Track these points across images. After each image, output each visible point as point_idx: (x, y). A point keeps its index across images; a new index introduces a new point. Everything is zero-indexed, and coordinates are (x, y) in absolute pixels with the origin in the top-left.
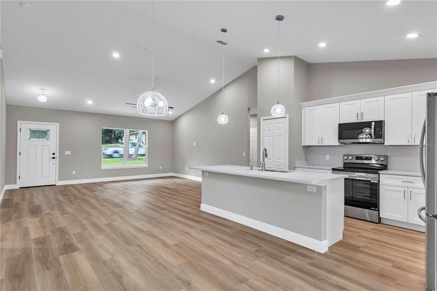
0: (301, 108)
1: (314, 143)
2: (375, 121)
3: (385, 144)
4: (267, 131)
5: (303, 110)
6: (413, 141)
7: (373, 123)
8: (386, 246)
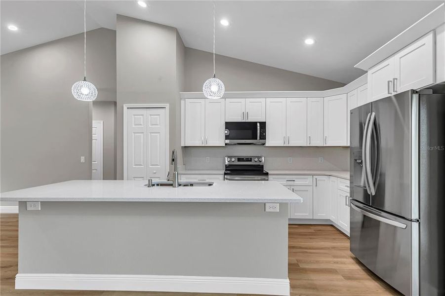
0: (181, 99)
1: (198, 143)
2: (259, 122)
3: (267, 145)
4: (135, 125)
5: (182, 102)
6: (287, 143)
7: (258, 125)
8: (306, 252)
